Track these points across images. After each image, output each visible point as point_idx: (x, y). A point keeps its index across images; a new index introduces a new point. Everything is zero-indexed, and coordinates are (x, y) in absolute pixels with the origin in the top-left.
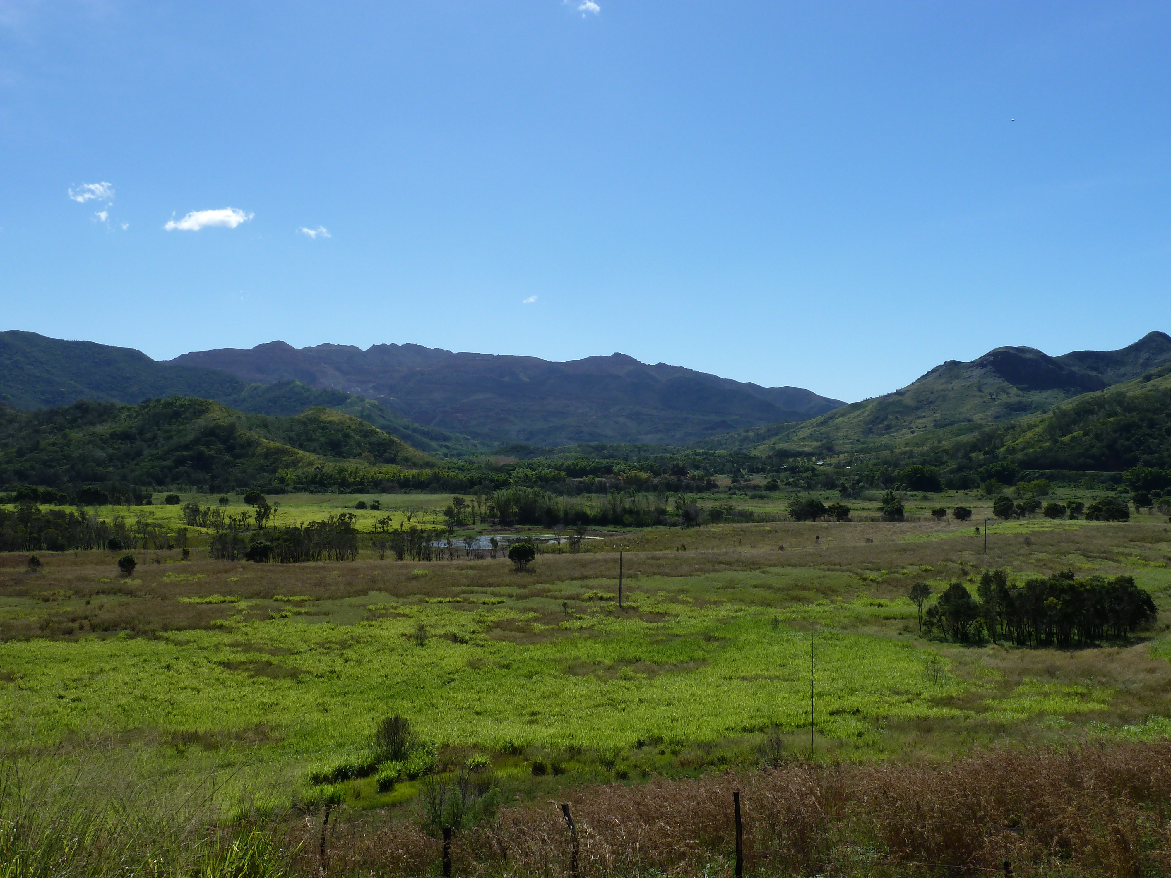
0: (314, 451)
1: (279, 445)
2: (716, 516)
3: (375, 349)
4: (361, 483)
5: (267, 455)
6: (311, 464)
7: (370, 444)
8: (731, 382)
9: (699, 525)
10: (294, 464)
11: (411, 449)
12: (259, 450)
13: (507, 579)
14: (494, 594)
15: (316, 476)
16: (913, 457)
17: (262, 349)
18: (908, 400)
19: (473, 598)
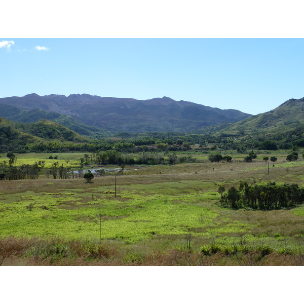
0: (41, 137)
1: (27, 134)
2: (182, 160)
3: (71, 96)
4: (57, 149)
5: (22, 139)
6: (39, 142)
7: (63, 133)
8: (209, 107)
9: (175, 164)
10: (32, 142)
11: (78, 135)
12: (19, 136)
13: (80, 186)
14: (72, 192)
15: (39, 146)
16: (270, 137)
17: (27, 96)
18: (275, 114)
19: (62, 193)
